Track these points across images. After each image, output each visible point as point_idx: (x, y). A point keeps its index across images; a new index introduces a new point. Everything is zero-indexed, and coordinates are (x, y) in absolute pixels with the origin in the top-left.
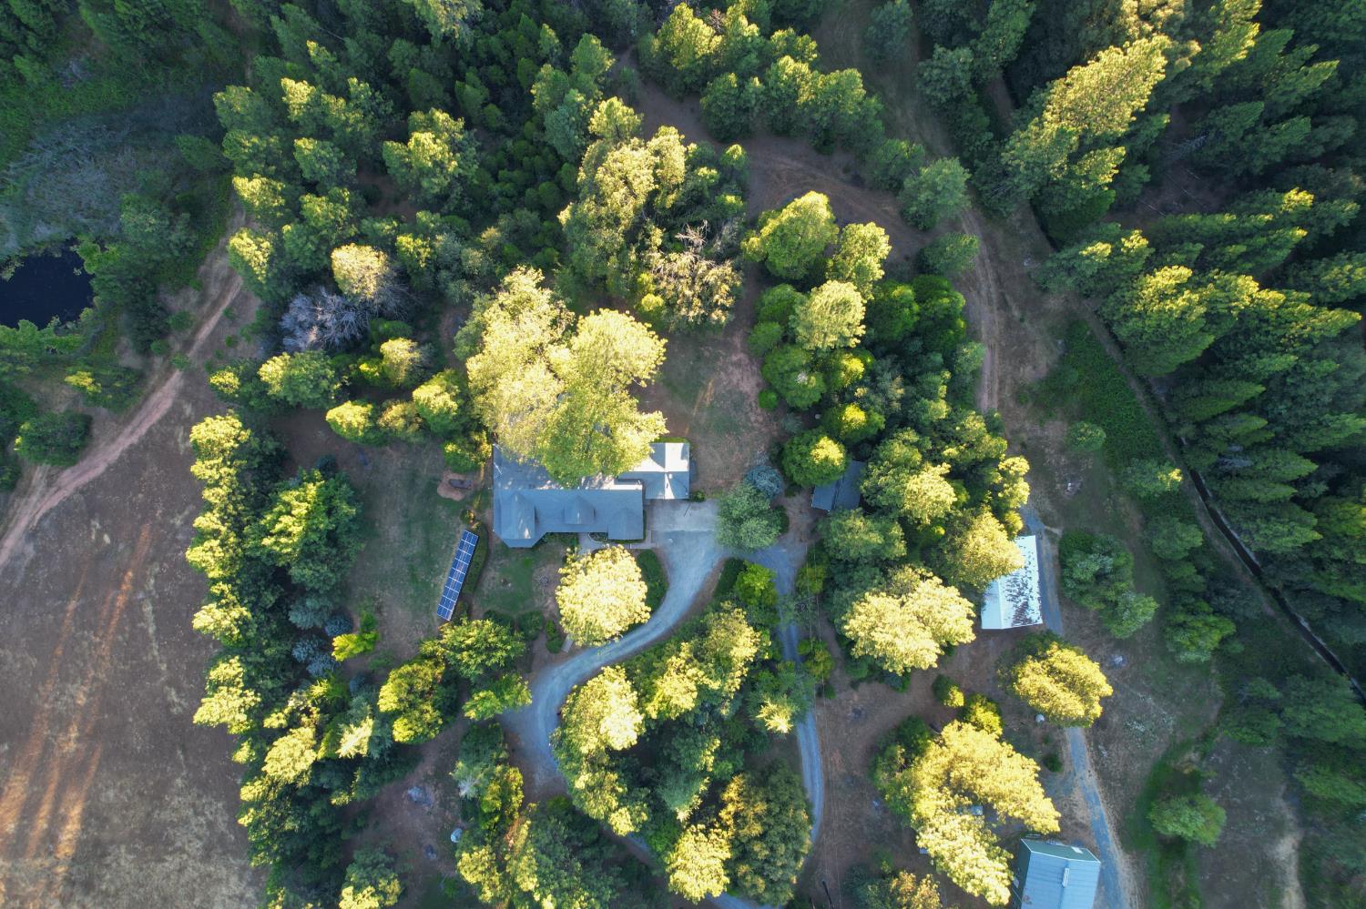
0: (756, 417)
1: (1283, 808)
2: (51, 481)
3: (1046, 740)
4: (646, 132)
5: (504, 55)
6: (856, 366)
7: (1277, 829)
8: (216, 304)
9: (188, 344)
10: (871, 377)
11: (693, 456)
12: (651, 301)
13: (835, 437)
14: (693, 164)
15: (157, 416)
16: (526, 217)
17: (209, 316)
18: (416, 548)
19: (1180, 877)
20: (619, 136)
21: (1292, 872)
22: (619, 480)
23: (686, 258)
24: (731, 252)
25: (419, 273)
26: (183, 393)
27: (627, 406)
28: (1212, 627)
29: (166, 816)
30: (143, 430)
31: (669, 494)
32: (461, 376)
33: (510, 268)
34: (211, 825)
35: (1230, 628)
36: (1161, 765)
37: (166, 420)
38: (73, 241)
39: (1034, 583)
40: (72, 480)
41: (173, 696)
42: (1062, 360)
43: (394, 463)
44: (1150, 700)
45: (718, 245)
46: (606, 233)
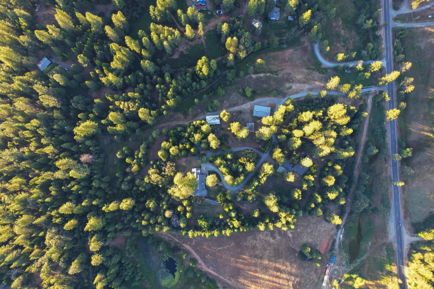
0: (189, 158)
1: (247, 77)
2: (200, 265)
3: (237, 113)
4: (149, 175)
5: (136, 195)
6: (181, 146)
7: (251, 77)
8: (173, 239)
9: (179, 243)
10: (182, 144)
11: (194, 168)
12: (172, 174)
13: (191, 149)
14: (153, 168)
15: (190, 248)
16: (160, 191)
17: (175, 240)
18: (208, 207)
19: (259, 91)
20: (150, 179)
21: (257, 75)
22: (197, 178)
23: (166, 169)
24: (165, 163)
25: (168, 207)
26: (186, 244)
27: (186, 178)
28: (219, 90)
29: (250, 246)
30: (192, 250)
31: (199, 171)
32: (183, 200)
33: (168, 193)
34: (251, 239)
35: (219, 87)
36: (242, 95)
37: (190, 246)
38: (163, 261)
39: (213, 116)
40: (200, 261)
41: (232, 245)
42: (180, 112)
43: (196, 211)
44: (232, 97)
45: (165, 165)
46: (163, 180)
